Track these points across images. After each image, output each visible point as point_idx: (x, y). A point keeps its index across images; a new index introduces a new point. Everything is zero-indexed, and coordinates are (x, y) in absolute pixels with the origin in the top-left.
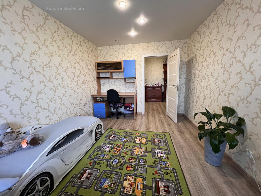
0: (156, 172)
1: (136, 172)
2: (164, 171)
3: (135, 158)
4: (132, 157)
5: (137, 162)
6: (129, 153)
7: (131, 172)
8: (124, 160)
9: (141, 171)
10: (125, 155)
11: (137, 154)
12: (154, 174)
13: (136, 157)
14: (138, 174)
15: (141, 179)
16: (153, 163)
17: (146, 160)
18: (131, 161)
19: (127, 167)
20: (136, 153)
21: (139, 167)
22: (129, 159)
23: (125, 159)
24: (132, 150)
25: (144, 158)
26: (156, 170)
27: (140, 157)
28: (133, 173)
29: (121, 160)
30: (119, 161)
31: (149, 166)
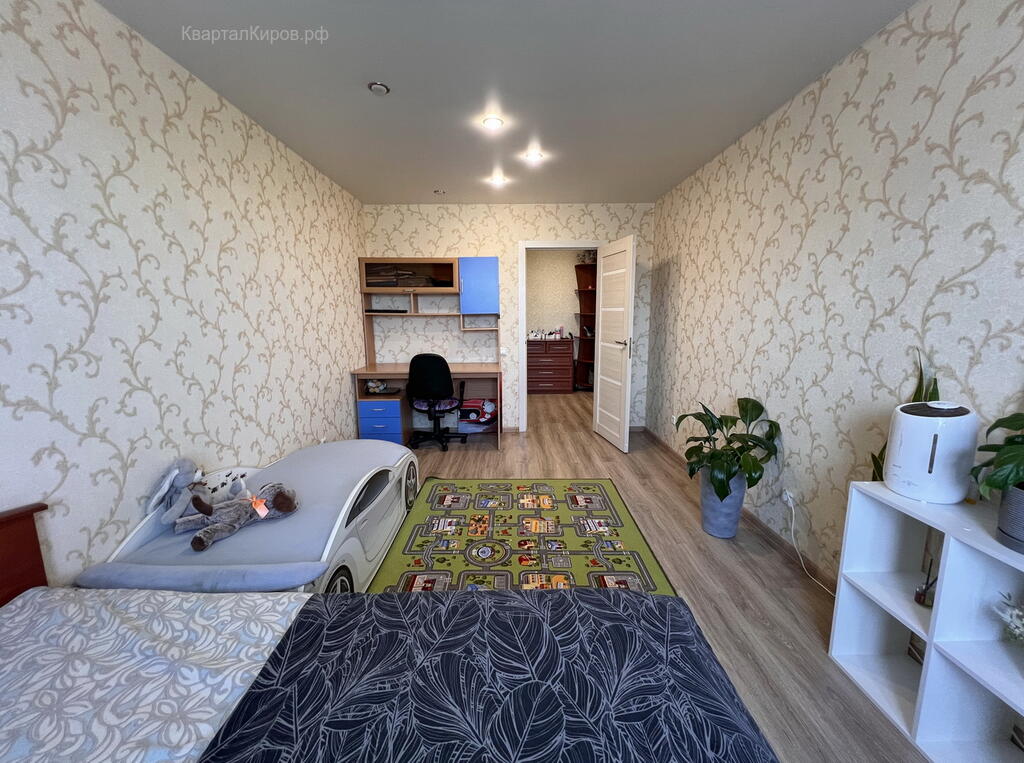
0: (594, 562)
1: (545, 566)
2: (612, 558)
3: (535, 541)
4: (526, 538)
5: (542, 547)
6: (514, 531)
7: (533, 568)
8: (507, 547)
9: (557, 563)
10: (504, 537)
11: (538, 531)
12: (591, 564)
13: (536, 538)
14: (552, 569)
15: (563, 577)
16: (583, 546)
17: (563, 542)
18: (526, 547)
19: (521, 560)
20: (533, 531)
21: (549, 556)
22: (520, 544)
23: (507, 545)
24: (519, 524)
25: (558, 539)
26: (591, 558)
27: (547, 539)
28: (539, 568)
29: (497, 548)
30: (493, 550)
31: (573, 553)
